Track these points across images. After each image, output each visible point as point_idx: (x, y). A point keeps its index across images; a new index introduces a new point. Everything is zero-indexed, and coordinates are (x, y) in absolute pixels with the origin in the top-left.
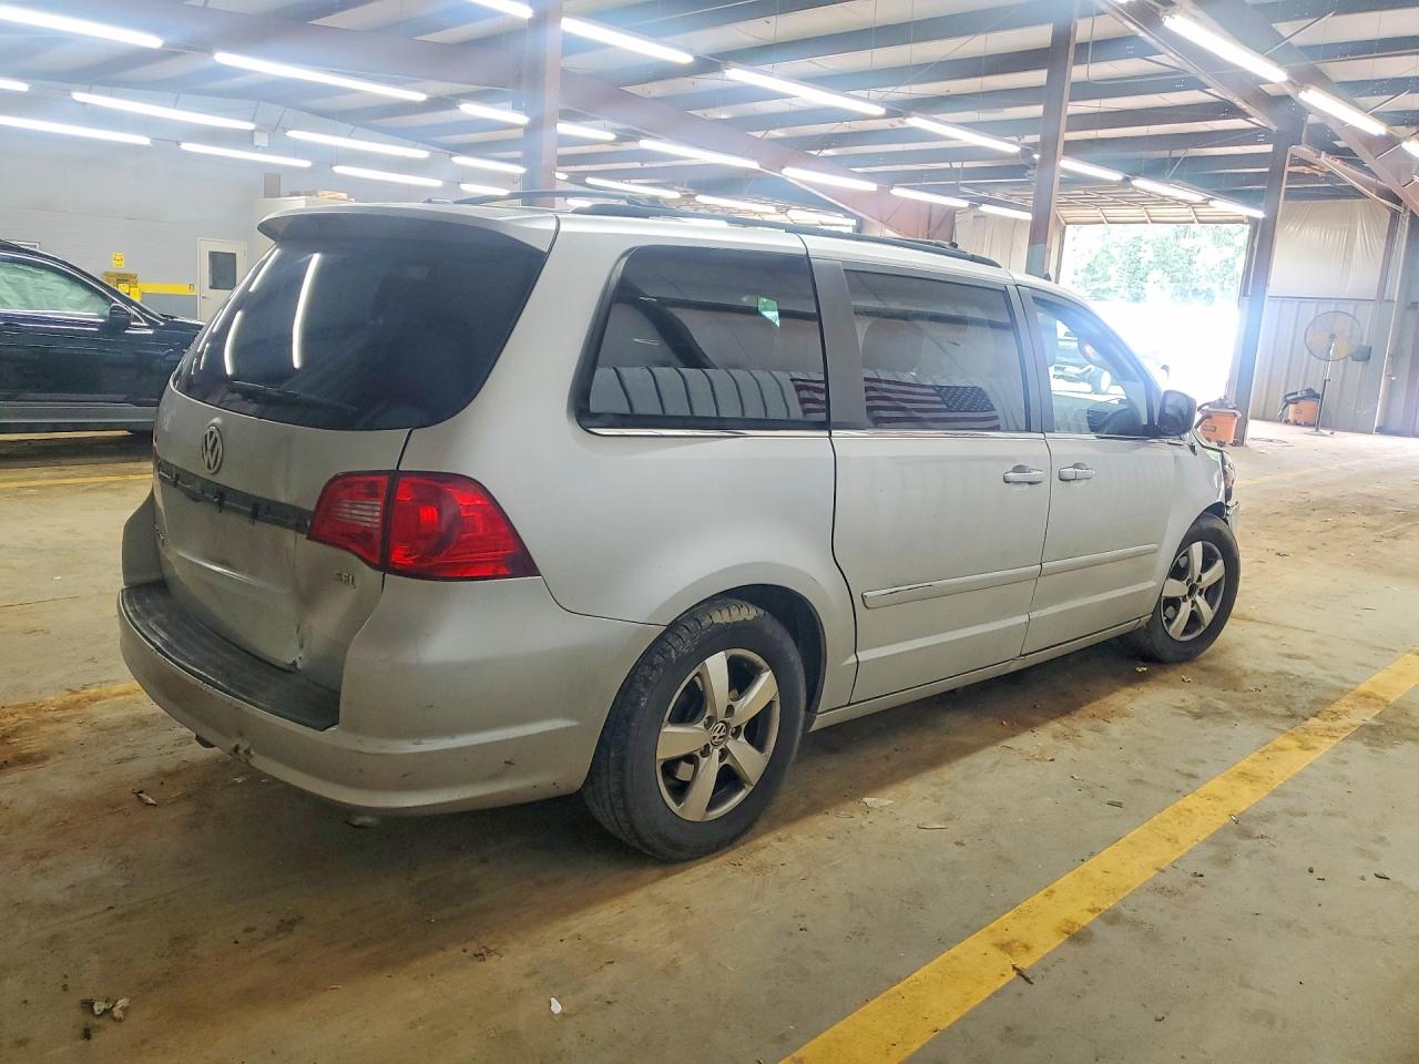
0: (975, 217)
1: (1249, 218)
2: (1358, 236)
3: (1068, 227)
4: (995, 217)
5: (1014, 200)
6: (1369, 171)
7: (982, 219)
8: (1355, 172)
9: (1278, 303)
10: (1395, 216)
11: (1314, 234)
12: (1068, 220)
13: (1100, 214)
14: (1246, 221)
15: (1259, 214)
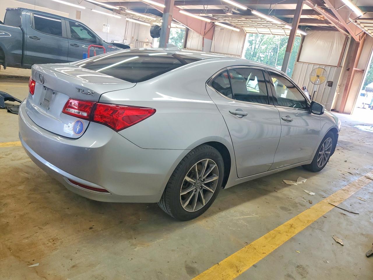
0: (221, 29)
1: (301, 34)
2: (335, 44)
3: (247, 34)
4: (227, 29)
5: (232, 24)
6: (337, 18)
7: (223, 30)
8: (330, 16)
9: (302, 64)
10: (347, 38)
11: (322, 42)
12: (247, 32)
13: (257, 30)
14: (300, 36)
15: (304, 34)
